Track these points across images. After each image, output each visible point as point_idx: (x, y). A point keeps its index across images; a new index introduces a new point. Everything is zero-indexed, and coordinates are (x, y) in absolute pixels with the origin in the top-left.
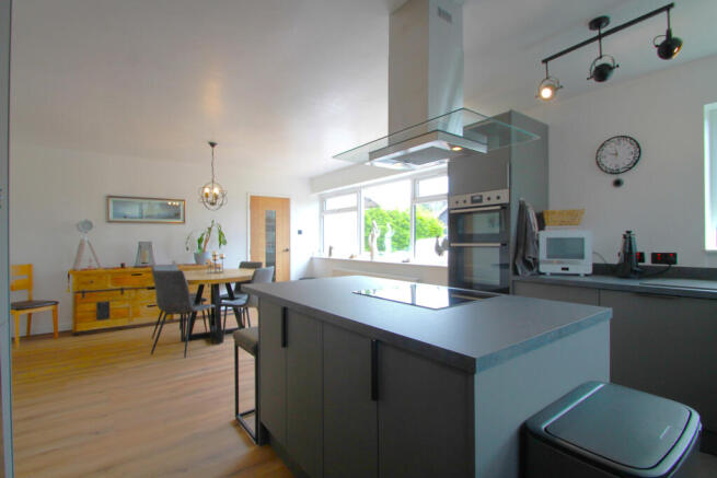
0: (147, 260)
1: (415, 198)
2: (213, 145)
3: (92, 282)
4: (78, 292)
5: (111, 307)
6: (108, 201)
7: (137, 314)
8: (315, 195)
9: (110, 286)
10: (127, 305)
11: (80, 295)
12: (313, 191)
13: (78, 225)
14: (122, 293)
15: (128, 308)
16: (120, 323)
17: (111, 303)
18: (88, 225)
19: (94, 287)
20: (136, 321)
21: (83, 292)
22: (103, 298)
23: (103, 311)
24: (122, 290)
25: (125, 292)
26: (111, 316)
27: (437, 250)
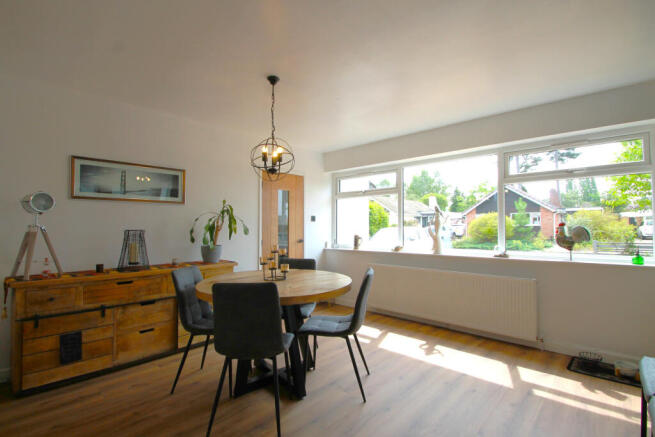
0: (139, 260)
1: (504, 176)
2: (273, 80)
3: (51, 299)
4: (27, 319)
5: (84, 340)
6: (73, 163)
7: (124, 347)
8: (328, 175)
9: (81, 304)
10: (109, 334)
11: (30, 325)
12: (326, 169)
13: (26, 202)
14: (103, 315)
15: (112, 338)
16: (99, 364)
17: (84, 333)
18: (45, 201)
19: (53, 308)
20: (123, 358)
21: (36, 319)
22: (70, 326)
23: (71, 348)
24: (103, 309)
25: (108, 312)
26: (84, 356)
27: (563, 242)
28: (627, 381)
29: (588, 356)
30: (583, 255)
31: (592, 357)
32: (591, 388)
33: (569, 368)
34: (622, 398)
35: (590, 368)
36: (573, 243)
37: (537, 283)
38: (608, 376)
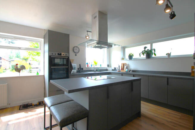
27: (17, 70)
28: (36, 106)
29: (25, 103)
30: (23, 73)
31: (26, 103)
32: (27, 112)
33: (20, 109)
34: (35, 111)
35: (26, 107)
36: (20, 70)
37: (8, 84)
38: (31, 107)
